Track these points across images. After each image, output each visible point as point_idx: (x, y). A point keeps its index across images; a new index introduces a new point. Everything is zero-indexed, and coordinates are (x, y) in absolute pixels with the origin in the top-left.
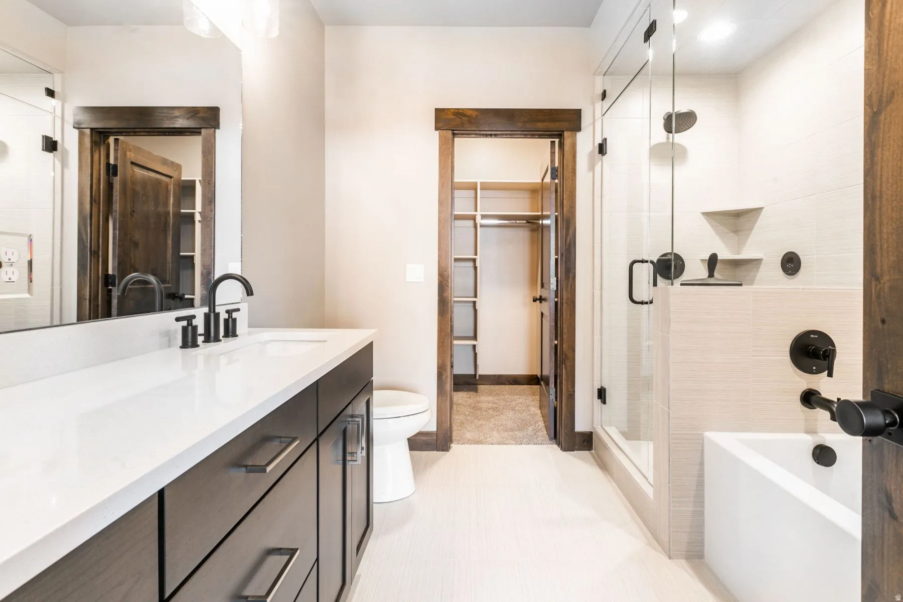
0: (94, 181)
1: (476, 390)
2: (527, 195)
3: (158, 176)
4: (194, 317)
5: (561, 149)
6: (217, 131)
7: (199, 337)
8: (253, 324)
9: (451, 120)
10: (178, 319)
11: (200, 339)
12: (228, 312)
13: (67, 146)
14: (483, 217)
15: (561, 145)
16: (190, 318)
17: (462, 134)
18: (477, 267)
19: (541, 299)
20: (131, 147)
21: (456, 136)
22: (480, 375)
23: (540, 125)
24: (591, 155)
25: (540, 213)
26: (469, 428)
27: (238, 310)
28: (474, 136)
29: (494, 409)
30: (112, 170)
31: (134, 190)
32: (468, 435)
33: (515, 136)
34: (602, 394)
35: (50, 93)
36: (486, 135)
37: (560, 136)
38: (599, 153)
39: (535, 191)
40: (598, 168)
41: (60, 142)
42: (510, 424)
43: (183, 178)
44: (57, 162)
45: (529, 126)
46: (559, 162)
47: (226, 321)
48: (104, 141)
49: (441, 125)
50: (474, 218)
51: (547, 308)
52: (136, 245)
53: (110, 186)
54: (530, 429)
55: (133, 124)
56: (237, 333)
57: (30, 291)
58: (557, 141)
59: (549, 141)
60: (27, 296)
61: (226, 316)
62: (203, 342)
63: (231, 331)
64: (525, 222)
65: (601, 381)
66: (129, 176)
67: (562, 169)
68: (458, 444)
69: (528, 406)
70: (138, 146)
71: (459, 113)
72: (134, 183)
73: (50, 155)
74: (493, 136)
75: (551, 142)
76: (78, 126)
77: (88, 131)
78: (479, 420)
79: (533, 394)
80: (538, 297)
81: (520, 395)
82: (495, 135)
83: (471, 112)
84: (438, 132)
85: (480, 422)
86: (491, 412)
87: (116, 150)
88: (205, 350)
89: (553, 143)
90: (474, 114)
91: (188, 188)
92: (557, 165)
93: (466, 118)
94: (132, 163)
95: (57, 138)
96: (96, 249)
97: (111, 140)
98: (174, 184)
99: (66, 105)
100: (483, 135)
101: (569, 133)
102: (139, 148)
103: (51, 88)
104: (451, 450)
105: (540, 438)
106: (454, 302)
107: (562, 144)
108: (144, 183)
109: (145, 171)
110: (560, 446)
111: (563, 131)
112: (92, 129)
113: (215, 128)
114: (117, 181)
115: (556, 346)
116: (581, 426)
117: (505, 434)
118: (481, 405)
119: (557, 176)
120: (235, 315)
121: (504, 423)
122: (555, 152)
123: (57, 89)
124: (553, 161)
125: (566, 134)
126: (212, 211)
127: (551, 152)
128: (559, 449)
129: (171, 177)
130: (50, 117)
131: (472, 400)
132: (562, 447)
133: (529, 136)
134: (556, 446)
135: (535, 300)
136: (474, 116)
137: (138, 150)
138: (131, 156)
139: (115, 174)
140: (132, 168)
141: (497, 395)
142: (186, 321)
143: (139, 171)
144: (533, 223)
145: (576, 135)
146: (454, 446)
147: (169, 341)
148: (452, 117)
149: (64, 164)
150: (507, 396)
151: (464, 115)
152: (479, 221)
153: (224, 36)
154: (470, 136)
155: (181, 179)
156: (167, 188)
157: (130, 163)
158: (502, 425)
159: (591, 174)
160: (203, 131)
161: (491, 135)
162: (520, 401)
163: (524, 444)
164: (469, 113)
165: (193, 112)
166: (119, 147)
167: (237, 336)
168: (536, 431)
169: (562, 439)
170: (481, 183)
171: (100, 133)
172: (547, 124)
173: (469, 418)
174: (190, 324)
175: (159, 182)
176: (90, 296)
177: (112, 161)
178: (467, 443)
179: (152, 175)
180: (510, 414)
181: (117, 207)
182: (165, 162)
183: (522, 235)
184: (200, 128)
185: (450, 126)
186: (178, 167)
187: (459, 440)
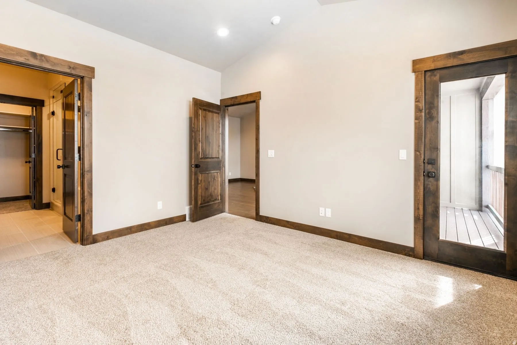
5: (36, 111)
19: (30, 162)
24: (49, 115)
25: (29, 128)
34: (54, 190)
38: (52, 115)
40: (51, 119)
46: (35, 114)
51: (31, 165)
58: (34, 108)
65: (53, 186)
67: (36, 117)
75: (32, 108)
80: (28, 161)
101: (39, 107)
107: (36, 109)
111: (37, 105)
115: (35, 181)
116: (45, 201)
127: (32, 111)
135: (26, 162)
144: (26, 131)
145: (42, 108)
159: (49, 121)
169: (37, 207)
172: (30, 103)
183: (22, 135)
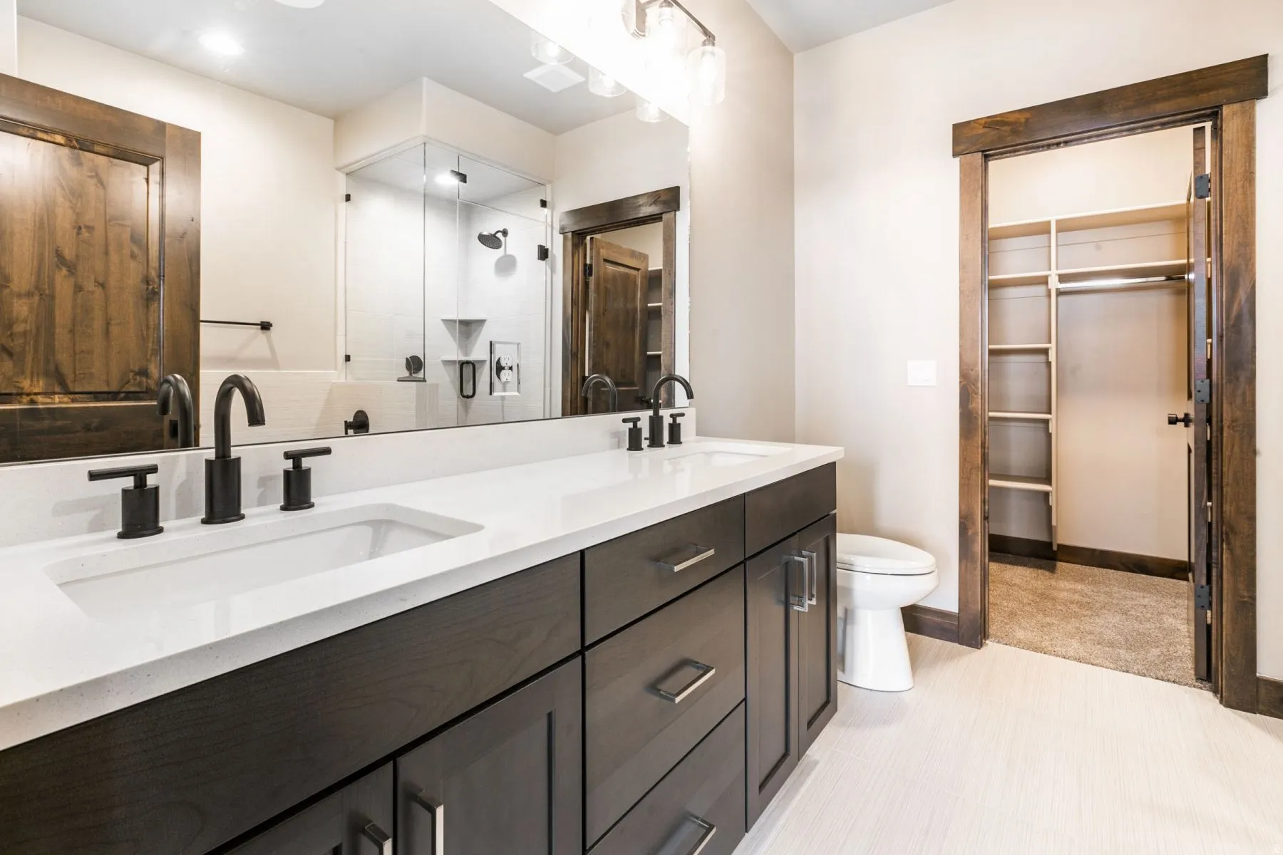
0: (575, 283)
1: (1052, 569)
2: (1166, 229)
3: (627, 270)
4: (638, 419)
5: (1217, 138)
6: (677, 213)
7: (643, 441)
8: (701, 432)
9: (982, 135)
10: (625, 421)
11: (645, 444)
12: (672, 416)
13: (555, 252)
14: (1063, 278)
15: (1217, 132)
16: (635, 421)
17: (1002, 153)
18: (1050, 363)
19: (1185, 420)
20: (603, 244)
21: (990, 158)
22: (1059, 546)
23: (1161, 107)
25: (1185, 261)
26: (1024, 624)
27: (682, 415)
28: (1024, 152)
29: (1081, 605)
30: (588, 270)
31: (606, 288)
32: (1020, 634)
33: (1109, 136)
35: (544, 204)
36: (1049, 147)
37: (1214, 114)
39: (1178, 219)
41: (550, 249)
42: (1109, 634)
43: (650, 269)
44: (548, 268)
45: (1136, 114)
46: (1213, 165)
47: (671, 425)
48: (582, 242)
49: (962, 147)
50: (1044, 281)
52: (608, 345)
53: (586, 284)
54: (1156, 651)
55: (604, 221)
56: (681, 441)
57: (518, 391)
58: (1208, 125)
59: (1189, 129)
60: (516, 393)
61: (671, 421)
62: (648, 446)
63: (675, 438)
64: (1163, 278)
66: (601, 274)
67: (1218, 178)
68: (999, 642)
69: (1160, 614)
70: (608, 241)
71: (994, 123)
72: (606, 280)
73: (543, 263)
74: (1062, 145)
75: (1195, 129)
76: (562, 231)
77: (570, 235)
78: (1045, 616)
79: (1178, 596)
81: (1144, 590)
82: (1066, 143)
83: (1017, 115)
84: (958, 159)
85: (1048, 619)
86: (1075, 608)
87: (591, 249)
88: (648, 454)
89: (1199, 132)
90: (1022, 118)
91: (654, 280)
92: (1208, 171)
93: (1007, 128)
94: (605, 260)
95: (548, 246)
96: (576, 351)
97: (588, 238)
98: (642, 277)
99: (555, 213)
100: (1043, 146)
101: (1236, 106)
102: (609, 243)
103: (544, 199)
104: (983, 649)
105: (1173, 672)
106: (991, 419)
107: (1218, 130)
108: (615, 277)
109: (617, 266)
110: (1219, 696)
111: (1220, 107)
112: (573, 232)
113: (675, 211)
114: (592, 280)
117: (1097, 650)
118: (1055, 594)
119: (1209, 190)
120: (679, 420)
121: (1098, 630)
122: (1204, 148)
123: (548, 199)
124: (1199, 164)
125: (1226, 110)
126: (672, 305)
127: (1195, 149)
128: (1218, 701)
129: (638, 270)
130: (544, 227)
131: (1040, 583)
132: (1222, 697)
133: (1140, 131)
134: (1210, 695)
135: (1173, 421)
136: (1023, 120)
137: (610, 245)
138: (604, 253)
139: (591, 274)
140: (605, 266)
141: (1095, 583)
142: (632, 423)
143: (610, 268)
144: (1175, 277)
145: (1253, 108)
146: (990, 644)
147: (619, 442)
148: (981, 131)
149: (553, 271)
150: (1115, 589)
151: (1004, 123)
152: (1054, 284)
153: (671, 118)
154: (1017, 153)
155: (647, 270)
156: (635, 282)
157: (602, 260)
158: (1091, 633)
160: (664, 216)
161: (1058, 144)
162: (1146, 601)
163: (1134, 673)
164: (1012, 118)
165: (656, 197)
166: (594, 246)
167: (681, 443)
168: (1168, 659)
169: (1223, 683)
170: (1058, 222)
171: (579, 234)
172: (1179, 100)
173: (1027, 608)
174: (635, 425)
175: (627, 276)
176: (571, 398)
177: (588, 262)
178: (1015, 646)
179: (622, 269)
180: (1116, 619)
181: (592, 306)
182: (633, 254)
183: (1161, 302)
184: (662, 214)
185: (978, 146)
186: (645, 258)
187: (1002, 638)
